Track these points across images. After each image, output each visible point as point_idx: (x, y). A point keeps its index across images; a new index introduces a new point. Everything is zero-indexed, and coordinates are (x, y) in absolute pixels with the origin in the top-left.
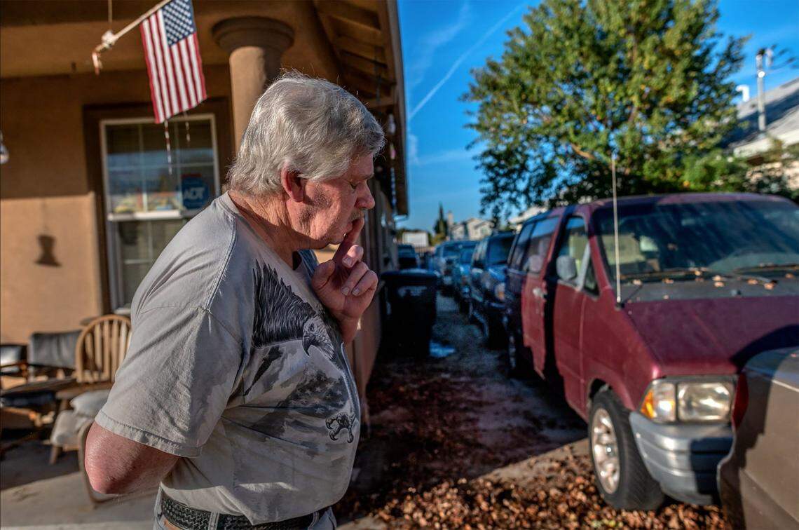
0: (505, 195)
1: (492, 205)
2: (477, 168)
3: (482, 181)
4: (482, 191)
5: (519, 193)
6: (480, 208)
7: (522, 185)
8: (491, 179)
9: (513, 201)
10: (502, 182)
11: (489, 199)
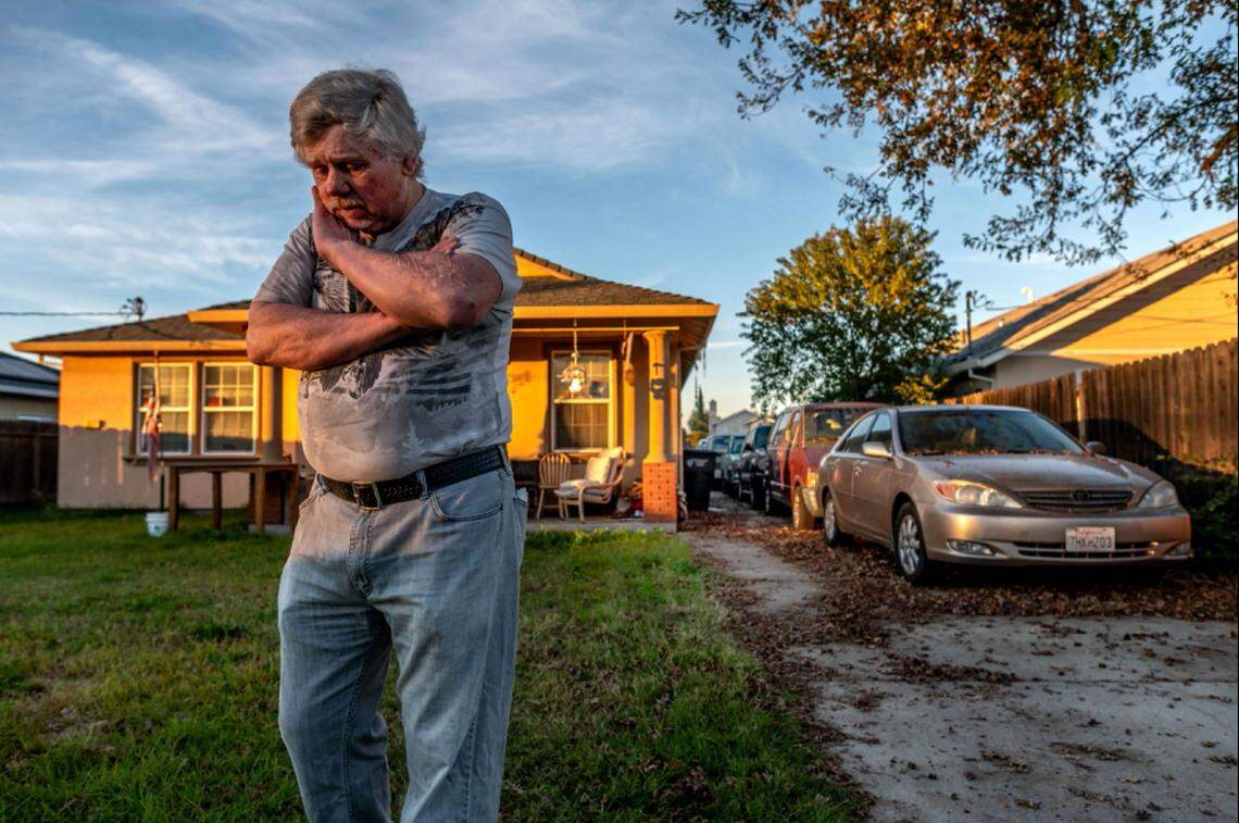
0: (773, 392)
1: (762, 400)
2: (749, 370)
3: (753, 380)
4: (754, 388)
5: (786, 391)
6: (751, 402)
7: (788, 385)
8: (761, 380)
9: (779, 397)
10: (769, 381)
11: (759, 395)
